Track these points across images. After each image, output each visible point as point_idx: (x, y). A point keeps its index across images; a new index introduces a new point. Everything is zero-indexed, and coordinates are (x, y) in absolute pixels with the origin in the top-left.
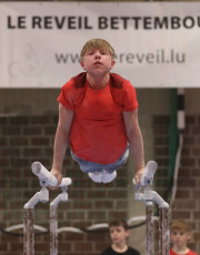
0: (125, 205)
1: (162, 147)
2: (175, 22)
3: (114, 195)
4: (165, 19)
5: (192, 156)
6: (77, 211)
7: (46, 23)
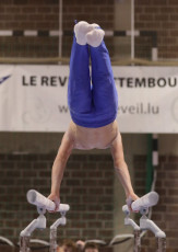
0: (111, 225)
1: (141, 179)
2: (151, 82)
3: (103, 217)
4: (144, 80)
5: (163, 187)
6: (75, 229)
7: (52, 81)
